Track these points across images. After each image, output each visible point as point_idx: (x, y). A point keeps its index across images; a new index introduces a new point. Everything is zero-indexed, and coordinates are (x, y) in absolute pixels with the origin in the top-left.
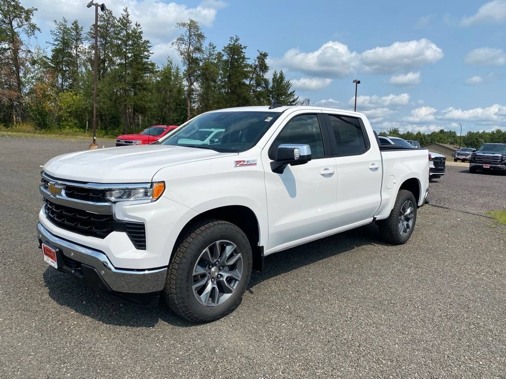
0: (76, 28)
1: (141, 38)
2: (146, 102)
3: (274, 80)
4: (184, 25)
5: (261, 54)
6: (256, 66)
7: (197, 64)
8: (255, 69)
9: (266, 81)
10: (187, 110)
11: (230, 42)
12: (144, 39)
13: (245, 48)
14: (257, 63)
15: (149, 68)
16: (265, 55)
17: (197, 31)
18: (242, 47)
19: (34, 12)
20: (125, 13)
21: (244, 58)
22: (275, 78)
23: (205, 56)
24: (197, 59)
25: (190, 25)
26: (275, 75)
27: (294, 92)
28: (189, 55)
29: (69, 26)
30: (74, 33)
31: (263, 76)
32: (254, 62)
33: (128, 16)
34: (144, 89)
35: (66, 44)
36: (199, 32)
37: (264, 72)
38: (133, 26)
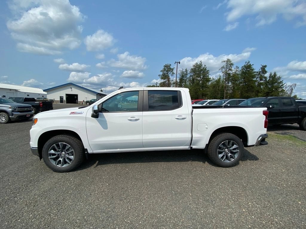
0: (186, 70)
1: (206, 70)
2: (206, 92)
3: (270, 76)
4: (224, 61)
5: (263, 66)
6: (260, 72)
7: (230, 75)
8: (260, 73)
9: (266, 78)
10: (224, 93)
11: (245, 64)
12: (207, 70)
13: (253, 65)
14: (260, 71)
15: (208, 80)
16: (265, 66)
17: (230, 63)
18: (251, 65)
19: (174, 69)
20: (200, 63)
21: (253, 70)
22: (271, 76)
23: (234, 72)
24: (229, 73)
25: (227, 61)
26: (271, 75)
27: (282, 81)
28: (226, 72)
29: (184, 70)
30: (185, 73)
31: (264, 76)
32: (259, 70)
33: (201, 63)
34: (206, 87)
35: (183, 76)
36: (231, 63)
37: (264, 74)
38: (203, 66)
